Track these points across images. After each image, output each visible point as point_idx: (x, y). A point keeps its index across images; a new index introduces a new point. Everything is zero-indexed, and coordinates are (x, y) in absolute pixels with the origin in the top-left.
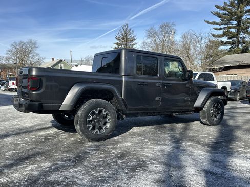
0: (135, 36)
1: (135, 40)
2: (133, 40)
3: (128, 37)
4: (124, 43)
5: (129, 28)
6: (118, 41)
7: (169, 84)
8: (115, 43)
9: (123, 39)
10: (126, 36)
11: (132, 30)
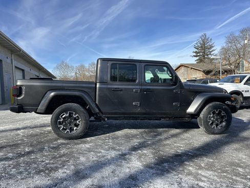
0: (213, 44)
1: (212, 47)
2: (211, 47)
3: (206, 46)
4: (202, 51)
5: (207, 37)
6: (196, 50)
7: (149, 89)
8: (194, 52)
9: (202, 47)
10: (204, 45)
11: (210, 38)
